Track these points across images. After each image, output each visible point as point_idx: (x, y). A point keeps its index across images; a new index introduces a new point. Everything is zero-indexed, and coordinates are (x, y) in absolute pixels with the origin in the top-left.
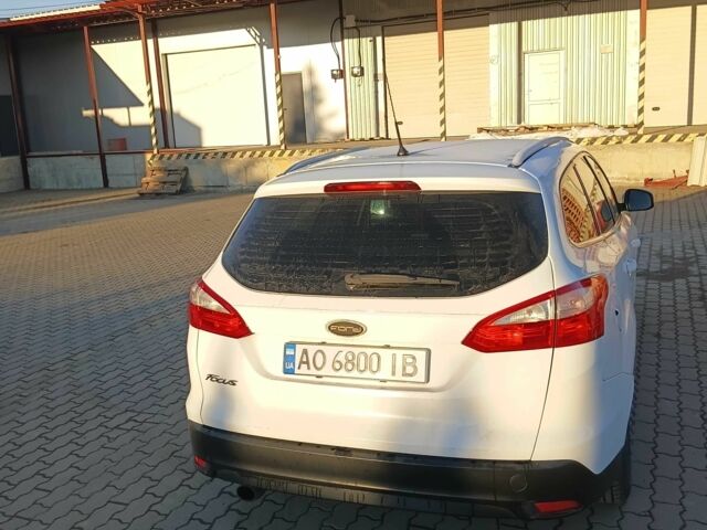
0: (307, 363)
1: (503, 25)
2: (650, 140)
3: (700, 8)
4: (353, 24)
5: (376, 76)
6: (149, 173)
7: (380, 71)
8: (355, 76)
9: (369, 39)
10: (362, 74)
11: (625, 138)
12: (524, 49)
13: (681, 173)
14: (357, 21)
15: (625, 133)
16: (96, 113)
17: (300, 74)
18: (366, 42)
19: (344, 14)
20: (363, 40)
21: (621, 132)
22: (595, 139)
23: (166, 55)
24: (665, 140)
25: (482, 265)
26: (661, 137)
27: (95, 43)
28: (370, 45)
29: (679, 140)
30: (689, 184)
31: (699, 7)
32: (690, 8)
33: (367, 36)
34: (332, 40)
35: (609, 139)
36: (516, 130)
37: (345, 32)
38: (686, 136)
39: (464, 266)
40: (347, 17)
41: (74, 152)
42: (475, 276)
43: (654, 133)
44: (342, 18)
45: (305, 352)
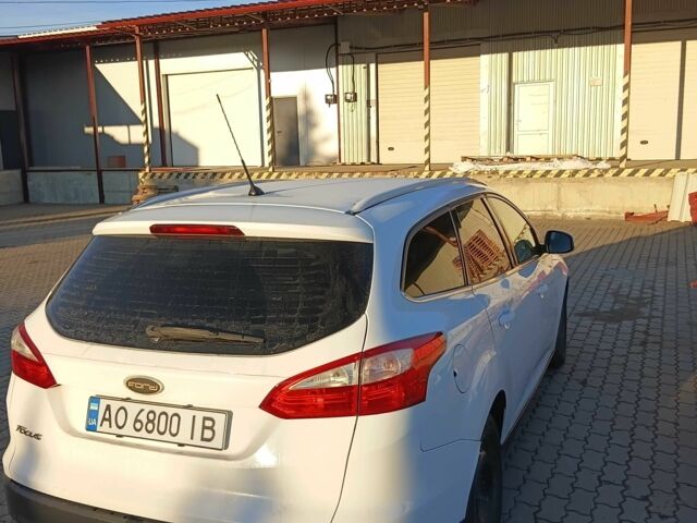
0: (109, 420)
1: (494, 56)
2: (632, 174)
3: (690, 44)
4: (348, 51)
5: (368, 102)
6: (141, 191)
7: (373, 97)
8: (349, 101)
9: (363, 65)
10: (355, 100)
11: (606, 171)
12: (514, 80)
13: (662, 207)
14: (351, 47)
15: (607, 166)
16: (95, 130)
17: (295, 98)
18: (360, 68)
19: (340, 39)
20: (357, 67)
21: (603, 165)
22: (576, 172)
23: (167, 76)
24: (647, 174)
25: (291, 321)
26: (643, 171)
27: (99, 63)
28: (364, 71)
29: (661, 175)
30: (669, 220)
31: (688, 43)
32: (679, 43)
33: (361, 63)
34: (327, 66)
35: (591, 171)
36: (501, 160)
37: (340, 58)
38: (667, 171)
39: (273, 321)
40: (342, 44)
41: (73, 168)
42: (282, 333)
43: (636, 166)
44: (337, 45)
45: (108, 408)
